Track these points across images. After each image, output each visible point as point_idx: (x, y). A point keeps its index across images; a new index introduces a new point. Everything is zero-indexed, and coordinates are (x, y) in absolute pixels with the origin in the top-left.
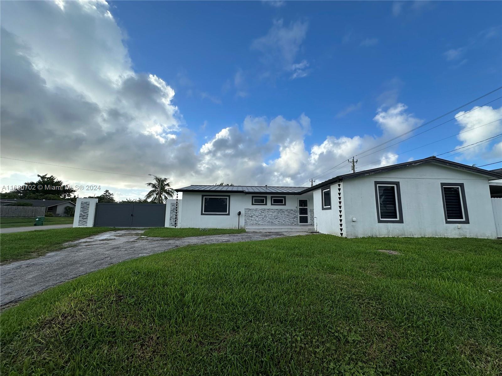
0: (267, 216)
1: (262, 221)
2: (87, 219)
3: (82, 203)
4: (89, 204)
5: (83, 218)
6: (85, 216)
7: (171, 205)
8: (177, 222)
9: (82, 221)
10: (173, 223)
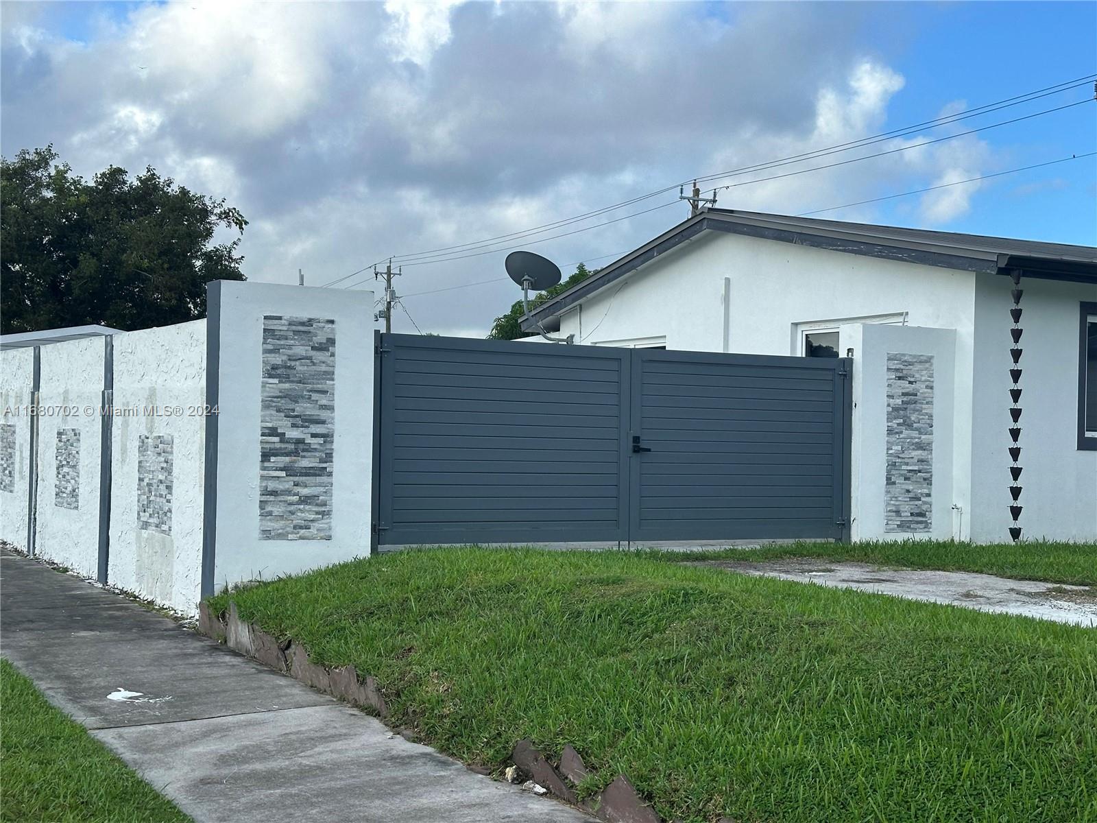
2: (324, 479)
3: (273, 325)
4: (332, 342)
5: (289, 470)
6: (308, 449)
7: (889, 369)
8: (925, 503)
9: (288, 492)
10: (906, 510)
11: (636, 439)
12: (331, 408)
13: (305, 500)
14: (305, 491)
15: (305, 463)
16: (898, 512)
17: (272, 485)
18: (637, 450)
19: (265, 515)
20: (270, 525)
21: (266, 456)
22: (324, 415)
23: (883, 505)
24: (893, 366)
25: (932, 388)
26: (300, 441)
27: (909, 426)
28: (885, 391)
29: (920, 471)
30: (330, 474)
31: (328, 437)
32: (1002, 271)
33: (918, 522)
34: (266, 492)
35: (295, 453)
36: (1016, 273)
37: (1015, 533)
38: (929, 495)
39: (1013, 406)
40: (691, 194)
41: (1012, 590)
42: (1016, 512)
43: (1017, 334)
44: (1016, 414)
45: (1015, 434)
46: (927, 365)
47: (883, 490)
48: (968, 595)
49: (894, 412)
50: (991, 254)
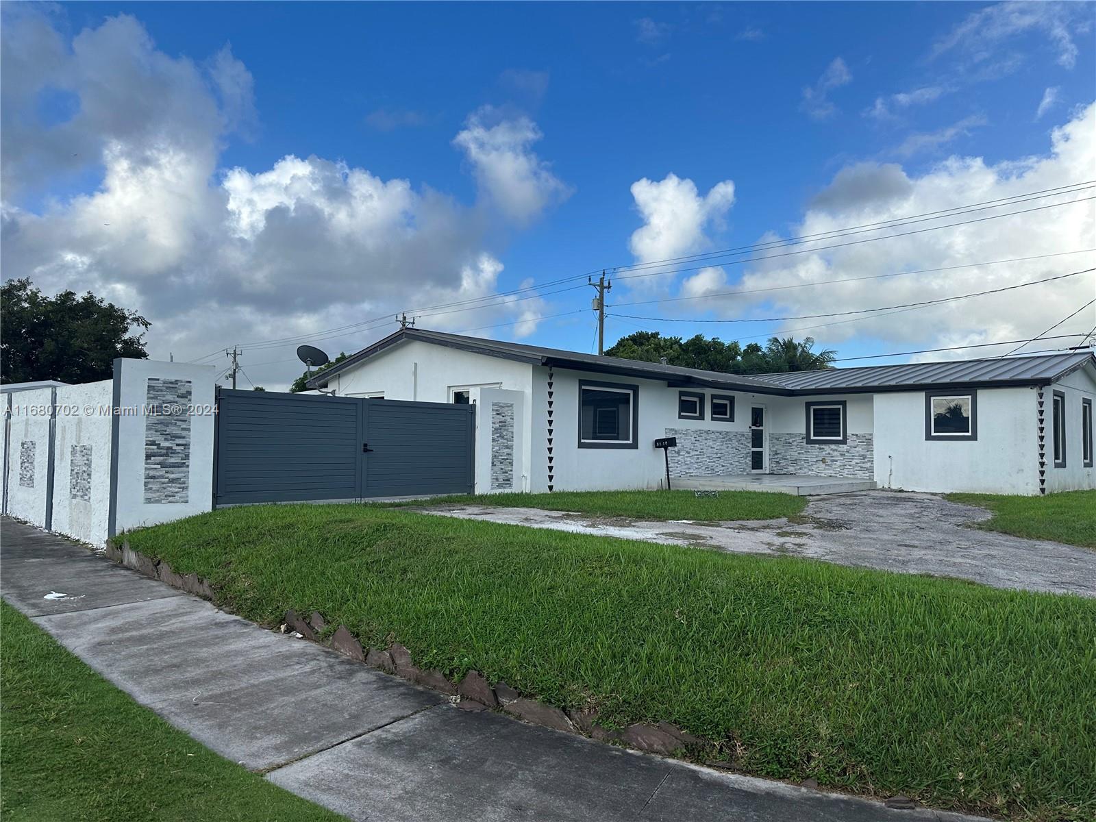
0: (704, 451)
1: (696, 466)
2: (184, 469)
3: (153, 383)
4: (189, 393)
5: (163, 465)
6: (174, 452)
7: (493, 410)
8: (510, 474)
9: (162, 477)
10: (501, 478)
11: (365, 445)
12: (189, 430)
13: (172, 481)
14: (172, 476)
15: (172, 460)
16: (497, 479)
17: (152, 473)
18: (366, 450)
19: (147, 489)
20: (150, 495)
21: (148, 457)
22: (184, 433)
23: (490, 475)
24: (495, 408)
25: (513, 419)
26: (169, 448)
27: (503, 437)
28: (491, 420)
29: (507, 459)
30: (188, 466)
31: (186, 446)
32: (544, 364)
33: (506, 484)
34: (148, 477)
35: (167, 455)
36: (550, 365)
37: (551, 488)
38: (512, 471)
39: (549, 428)
40: (402, 319)
41: (547, 516)
42: (551, 478)
43: (551, 394)
44: (550, 431)
45: (550, 441)
46: (511, 408)
47: (490, 469)
48: (526, 519)
49: (496, 431)
50: (539, 355)
